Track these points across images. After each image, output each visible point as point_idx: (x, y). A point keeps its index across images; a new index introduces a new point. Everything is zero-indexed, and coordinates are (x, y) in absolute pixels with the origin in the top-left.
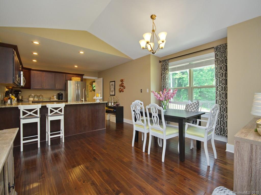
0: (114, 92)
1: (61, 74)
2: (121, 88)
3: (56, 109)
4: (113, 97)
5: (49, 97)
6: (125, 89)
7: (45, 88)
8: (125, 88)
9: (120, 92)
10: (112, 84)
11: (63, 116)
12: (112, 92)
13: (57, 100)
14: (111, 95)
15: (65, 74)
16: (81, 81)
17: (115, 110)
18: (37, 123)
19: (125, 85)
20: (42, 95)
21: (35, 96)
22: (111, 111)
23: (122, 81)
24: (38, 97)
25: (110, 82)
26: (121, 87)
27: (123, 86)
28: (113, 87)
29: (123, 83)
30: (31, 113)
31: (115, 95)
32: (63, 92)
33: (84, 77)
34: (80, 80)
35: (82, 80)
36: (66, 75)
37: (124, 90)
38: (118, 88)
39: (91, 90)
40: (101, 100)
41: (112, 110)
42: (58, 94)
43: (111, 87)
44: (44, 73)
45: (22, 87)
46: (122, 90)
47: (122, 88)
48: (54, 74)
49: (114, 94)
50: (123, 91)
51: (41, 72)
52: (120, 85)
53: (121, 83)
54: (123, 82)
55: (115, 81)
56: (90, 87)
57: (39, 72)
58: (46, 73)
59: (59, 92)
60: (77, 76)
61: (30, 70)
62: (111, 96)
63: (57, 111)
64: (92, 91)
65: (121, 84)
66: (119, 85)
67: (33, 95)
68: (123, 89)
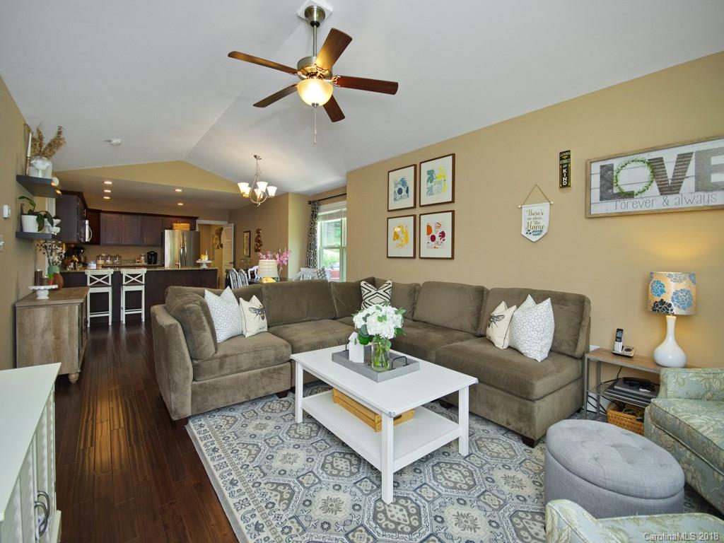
0: (249, 250)
1: (154, 218)
2: (256, 245)
3: (134, 276)
5: (133, 258)
7: (126, 243)
9: (256, 251)
10: (247, 237)
11: (144, 286)
12: (246, 250)
13: (146, 264)
15: (161, 218)
16: (191, 229)
18: (108, 293)
19: (262, 239)
20: (120, 255)
21: (107, 257)
23: (258, 232)
24: (113, 258)
25: (244, 232)
28: (248, 241)
29: (259, 236)
30: (101, 280)
31: (249, 257)
32: (157, 250)
33: (198, 222)
34: (188, 229)
35: (193, 228)
36: (162, 220)
40: (230, 264)
42: (148, 253)
43: (246, 241)
44: (123, 216)
45: (87, 243)
47: (258, 244)
48: (140, 217)
49: (248, 254)
50: (259, 251)
51: (118, 216)
53: (257, 234)
55: (250, 231)
56: (216, 238)
57: (113, 215)
58: (127, 217)
59: (149, 250)
60: (184, 220)
61: (98, 212)
63: (135, 279)
65: (257, 237)
66: (255, 239)
67: (103, 255)
68: (259, 246)
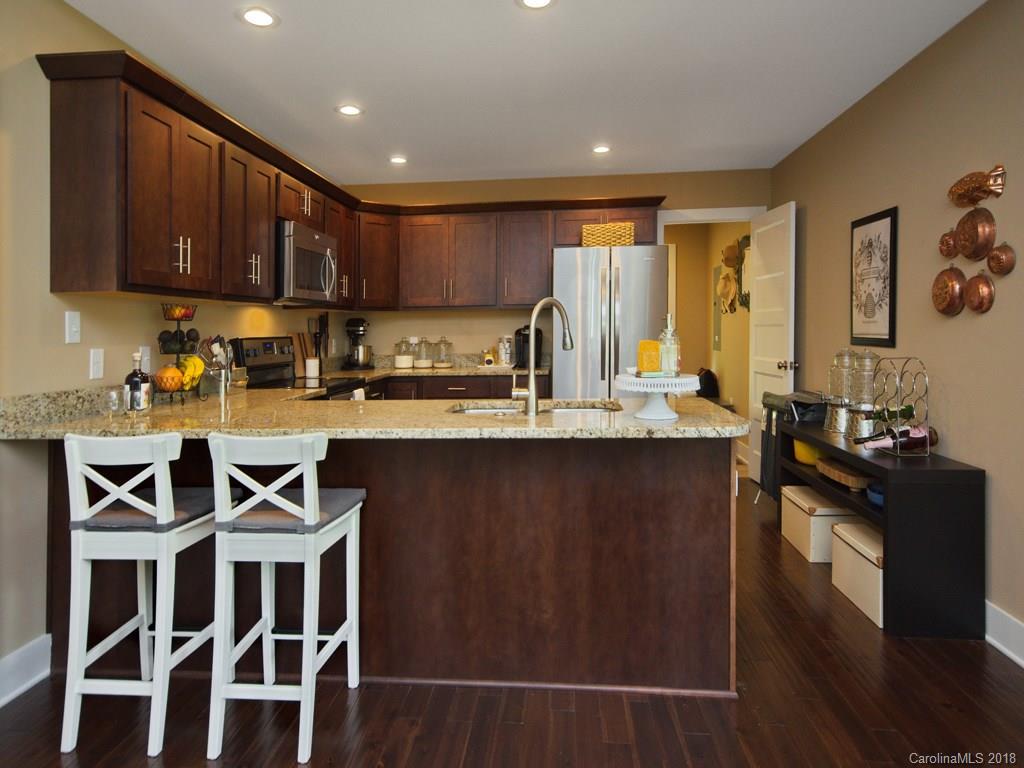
0: (886, 309)
2: (958, 274)
4: (874, 357)
6: (1010, 279)
7: (457, 302)
8: (1005, 270)
9: (949, 307)
10: (870, 244)
12: (869, 310)
14: (857, 341)
17: (876, 498)
20: (450, 339)
21: (420, 346)
22: (846, 489)
23: (972, 193)
24: (433, 350)
25: (856, 224)
26: (959, 262)
27: (979, 250)
28: (879, 264)
29: (980, 215)
31: (890, 342)
37: (1002, 289)
38: (921, 267)
39: (731, 297)
40: (782, 372)
41: (852, 482)
42: (518, 333)
43: (864, 266)
46: (969, 287)
47: (971, 269)
49: (881, 330)
50: (983, 307)
52: (952, 234)
54: (984, 204)
55: (892, 213)
56: (727, 278)
62: (859, 349)
64: (737, 303)
65: (962, 223)
66: (936, 244)
67: (412, 340)
68: (982, 278)
